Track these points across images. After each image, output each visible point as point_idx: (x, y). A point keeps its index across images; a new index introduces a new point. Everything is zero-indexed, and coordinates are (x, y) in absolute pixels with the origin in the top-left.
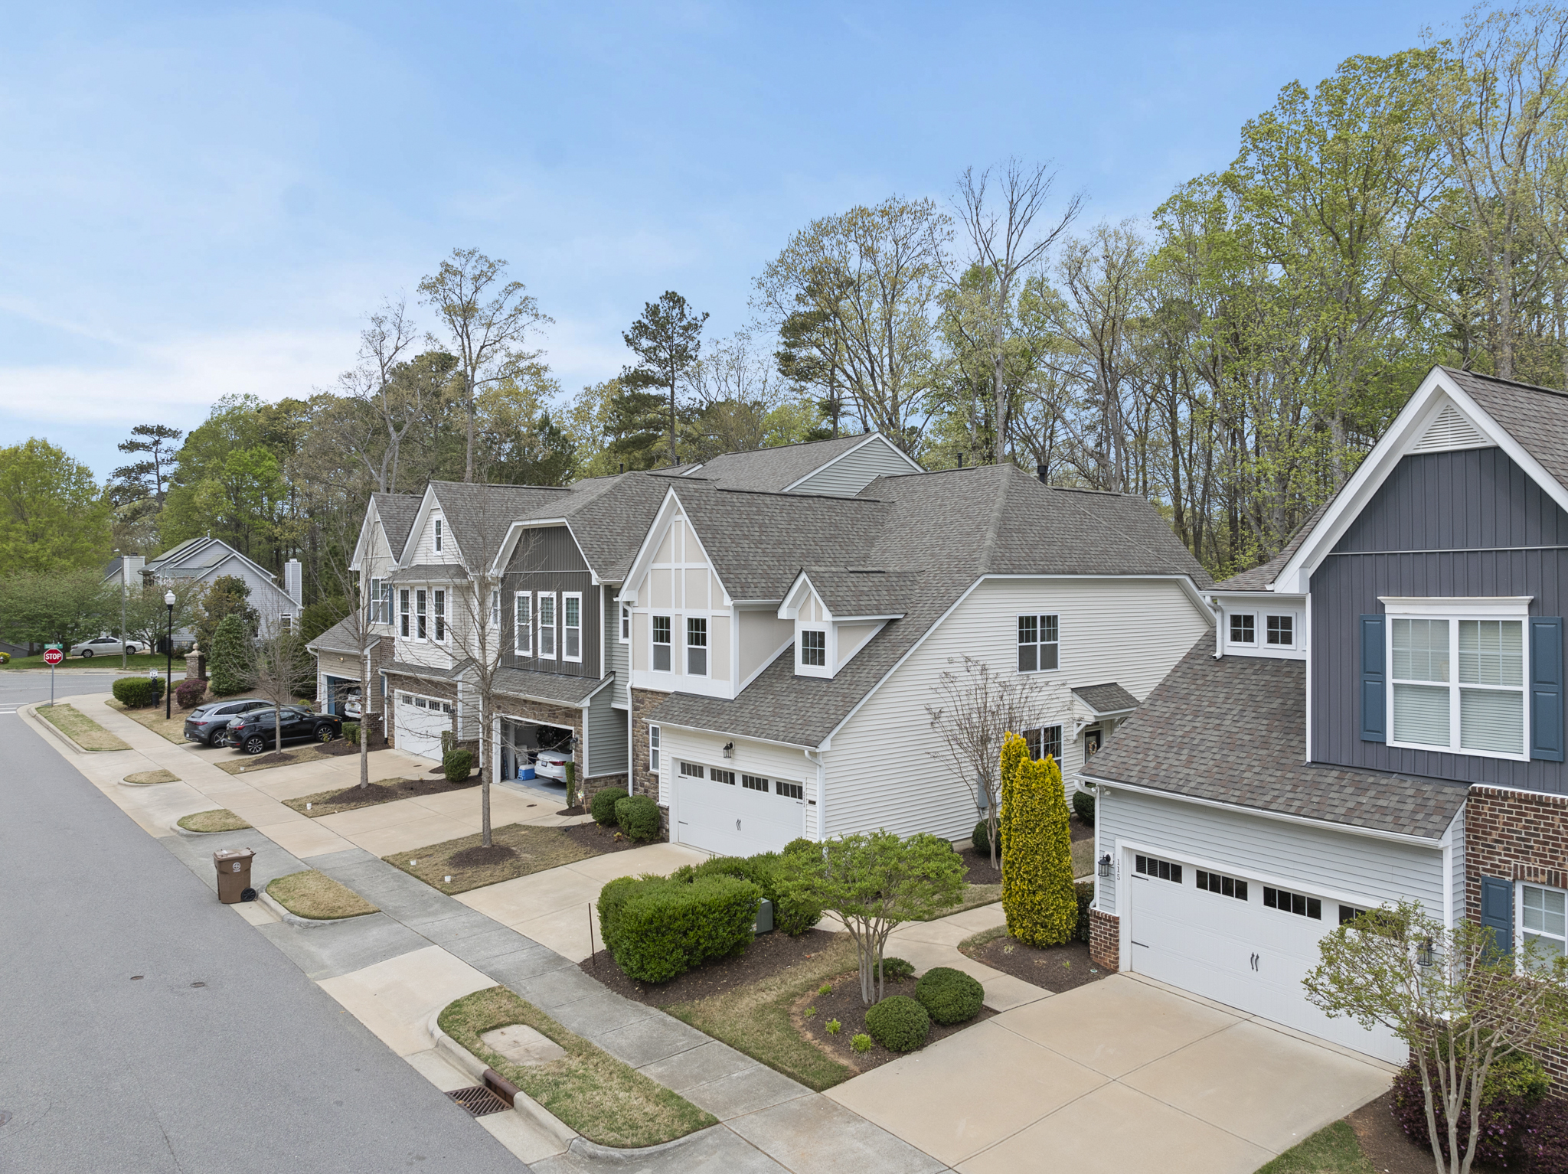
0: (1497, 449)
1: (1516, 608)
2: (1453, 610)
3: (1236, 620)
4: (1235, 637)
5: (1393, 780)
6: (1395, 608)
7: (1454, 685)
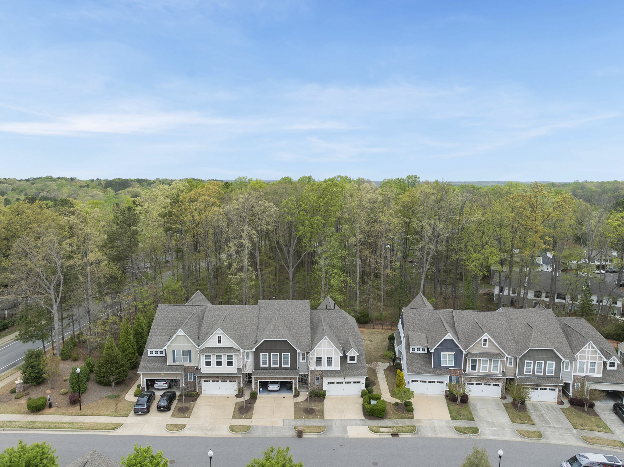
0: (452, 340)
1: (453, 353)
2: (448, 353)
3: (412, 348)
4: (412, 350)
5: (442, 369)
6: (442, 353)
7: (447, 360)
